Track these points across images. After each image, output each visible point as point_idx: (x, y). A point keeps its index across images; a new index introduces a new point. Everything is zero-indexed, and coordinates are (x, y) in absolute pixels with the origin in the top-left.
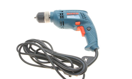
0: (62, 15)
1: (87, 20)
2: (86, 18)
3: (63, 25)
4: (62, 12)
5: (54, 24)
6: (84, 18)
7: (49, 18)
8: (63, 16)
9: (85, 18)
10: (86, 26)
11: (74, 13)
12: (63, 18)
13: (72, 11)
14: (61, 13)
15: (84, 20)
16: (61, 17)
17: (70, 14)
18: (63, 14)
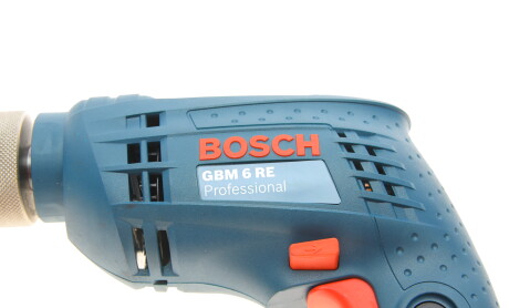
0: (144, 163)
1: (411, 217)
2: (401, 195)
3: (165, 260)
4: (153, 120)
5: (74, 235)
6: (378, 190)
7: (24, 174)
8: (156, 176)
9: (389, 187)
10: (405, 280)
11: (274, 137)
12: (158, 194)
13: (251, 118)
14: (143, 132)
15: (385, 214)
16: (134, 179)
17: (235, 152)
18: (155, 148)
